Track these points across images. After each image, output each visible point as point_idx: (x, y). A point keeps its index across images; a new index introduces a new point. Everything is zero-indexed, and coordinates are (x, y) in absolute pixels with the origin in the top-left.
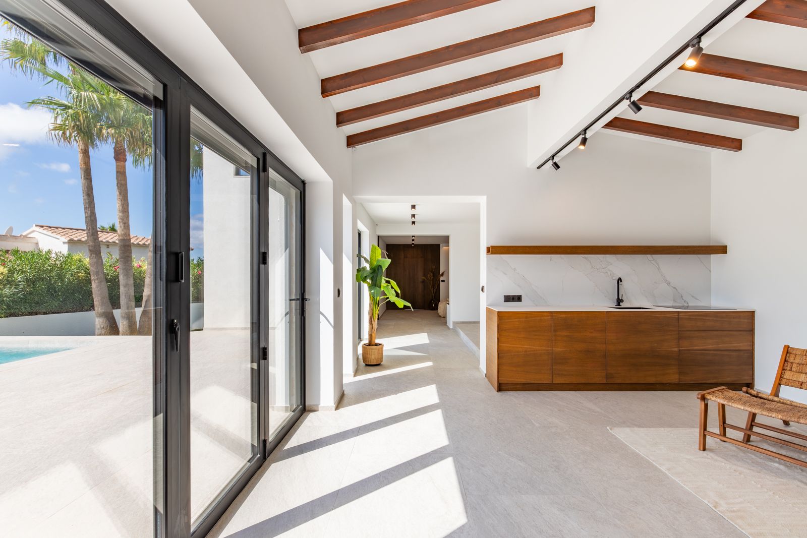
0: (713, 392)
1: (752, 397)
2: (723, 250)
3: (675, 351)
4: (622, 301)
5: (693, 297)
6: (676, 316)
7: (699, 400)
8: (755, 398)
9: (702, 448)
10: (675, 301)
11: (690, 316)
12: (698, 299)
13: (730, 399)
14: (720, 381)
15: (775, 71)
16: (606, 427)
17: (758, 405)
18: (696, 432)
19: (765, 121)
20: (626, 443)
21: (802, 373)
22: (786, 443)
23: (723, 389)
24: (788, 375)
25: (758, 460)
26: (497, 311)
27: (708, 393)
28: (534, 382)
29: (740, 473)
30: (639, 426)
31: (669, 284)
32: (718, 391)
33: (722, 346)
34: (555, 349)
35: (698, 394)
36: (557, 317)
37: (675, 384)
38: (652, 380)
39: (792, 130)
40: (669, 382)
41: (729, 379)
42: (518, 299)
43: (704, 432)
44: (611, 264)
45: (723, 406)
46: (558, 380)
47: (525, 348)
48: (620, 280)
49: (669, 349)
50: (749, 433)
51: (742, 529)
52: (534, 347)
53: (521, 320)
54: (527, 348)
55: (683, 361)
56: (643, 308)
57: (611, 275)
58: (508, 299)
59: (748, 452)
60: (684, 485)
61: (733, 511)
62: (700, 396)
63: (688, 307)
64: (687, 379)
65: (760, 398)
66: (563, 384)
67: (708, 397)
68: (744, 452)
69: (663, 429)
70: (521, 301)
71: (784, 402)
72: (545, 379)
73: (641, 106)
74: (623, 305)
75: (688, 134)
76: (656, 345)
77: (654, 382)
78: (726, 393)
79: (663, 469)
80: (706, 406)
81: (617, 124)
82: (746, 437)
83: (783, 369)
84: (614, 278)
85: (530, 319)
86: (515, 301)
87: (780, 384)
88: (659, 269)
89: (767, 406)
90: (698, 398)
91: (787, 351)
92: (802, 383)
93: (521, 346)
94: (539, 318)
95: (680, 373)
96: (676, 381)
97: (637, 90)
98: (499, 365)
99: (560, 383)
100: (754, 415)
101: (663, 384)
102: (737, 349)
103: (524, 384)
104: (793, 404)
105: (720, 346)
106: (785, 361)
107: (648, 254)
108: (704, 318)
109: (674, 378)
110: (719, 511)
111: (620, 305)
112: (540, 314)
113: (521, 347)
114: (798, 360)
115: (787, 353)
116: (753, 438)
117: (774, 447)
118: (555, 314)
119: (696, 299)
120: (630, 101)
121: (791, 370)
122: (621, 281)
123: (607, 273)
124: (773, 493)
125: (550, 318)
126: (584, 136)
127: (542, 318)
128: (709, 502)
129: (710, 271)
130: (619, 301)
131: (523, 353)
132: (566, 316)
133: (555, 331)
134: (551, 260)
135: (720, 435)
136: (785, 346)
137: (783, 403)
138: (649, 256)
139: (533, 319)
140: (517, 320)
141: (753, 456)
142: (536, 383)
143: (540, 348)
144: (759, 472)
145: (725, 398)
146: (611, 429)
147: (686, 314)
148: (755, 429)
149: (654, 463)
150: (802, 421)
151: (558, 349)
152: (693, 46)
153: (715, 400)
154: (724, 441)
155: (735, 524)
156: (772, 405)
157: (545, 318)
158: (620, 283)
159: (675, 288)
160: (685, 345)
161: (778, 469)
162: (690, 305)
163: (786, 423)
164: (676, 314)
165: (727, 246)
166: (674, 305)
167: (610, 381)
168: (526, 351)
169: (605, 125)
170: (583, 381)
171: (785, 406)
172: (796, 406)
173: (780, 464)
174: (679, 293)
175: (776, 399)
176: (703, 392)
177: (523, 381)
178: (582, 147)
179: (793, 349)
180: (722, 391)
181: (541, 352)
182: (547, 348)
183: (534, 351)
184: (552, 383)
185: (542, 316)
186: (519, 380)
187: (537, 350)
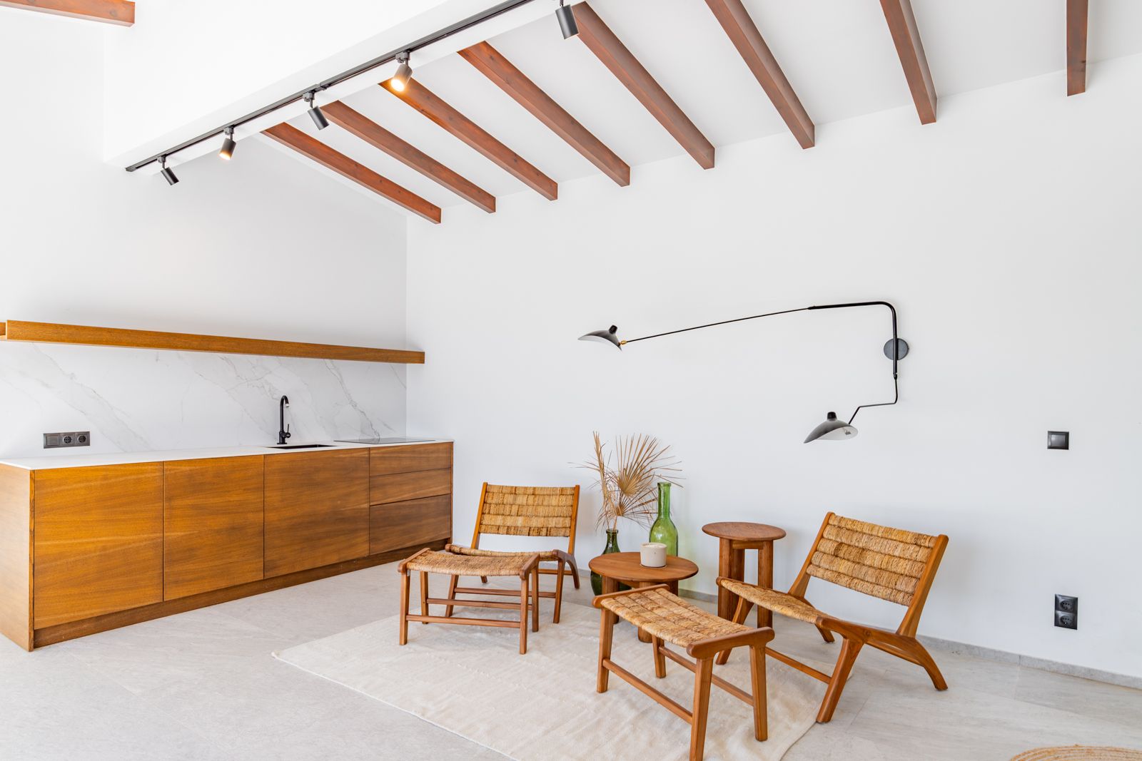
0: (416, 558)
1: (456, 555)
2: (419, 357)
3: (365, 509)
4: (288, 435)
5: (385, 425)
6: (367, 456)
7: (400, 573)
8: (459, 556)
9: (403, 643)
10: (362, 432)
11: (384, 453)
12: (391, 429)
13: (434, 563)
14: (417, 542)
15: (477, 131)
16: (270, 653)
17: (462, 563)
18: (397, 620)
19: (465, 192)
20: (303, 669)
21: (498, 515)
22: (487, 604)
23: (425, 552)
24: (487, 519)
25: (463, 635)
26: (30, 468)
27: (411, 561)
28: (123, 608)
29: (445, 660)
30: (320, 636)
31: (355, 406)
32: (421, 555)
33: (420, 493)
34: (168, 534)
35: (399, 566)
36: (172, 472)
37: (364, 558)
38: (333, 559)
39: (490, 213)
40: (355, 557)
41: (427, 537)
42: (84, 439)
43: (406, 618)
44: (270, 372)
45: (426, 574)
46: (172, 594)
47: (102, 542)
48: (284, 400)
49: (358, 507)
50: (451, 603)
51: (452, 729)
52: (123, 538)
54: (108, 541)
55: (376, 521)
56: (320, 446)
57: (270, 391)
58: (53, 441)
59: (451, 629)
60: (386, 701)
61: (443, 711)
62: (401, 568)
63: (378, 441)
64: (380, 548)
65: (462, 554)
66: (184, 598)
67: (411, 566)
68: (447, 630)
69: (353, 630)
70: (88, 444)
71: (485, 553)
72: (149, 596)
73: (328, 121)
74: (289, 442)
75: (381, 181)
76: (339, 502)
77: (337, 562)
78: (429, 557)
79: (358, 690)
80: (408, 579)
81: (284, 133)
82: (449, 608)
83: (483, 513)
84: (275, 396)
85: (113, 480)
86: (73, 445)
87: (479, 533)
88: (341, 382)
89: (470, 563)
90: (399, 571)
91: (487, 489)
92: (499, 527)
93: (95, 537)
94: (133, 477)
95: (370, 541)
96: (366, 554)
97: (322, 91)
98: (34, 591)
99: (179, 599)
100: (456, 577)
101: (348, 561)
102: (435, 495)
103: (99, 618)
104: (493, 554)
105: (417, 492)
106: (484, 502)
107: (327, 358)
108: (400, 455)
109: (362, 550)
110: (428, 718)
111: (284, 443)
112: (137, 468)
113: (93, 543)
114: (495, 501)
115: (486, 492)
116: (456, 608)
117: (475, 613)
118: (170, 467)
119: (389, 428)
120: (311, 106)
121: (489, 513)
122: (287, 402)
123: (263, 387)
124: (478, 671)
125: (157, 474)
126: (229, 137)
127: (142, 476)
128: (415, 711)
129: (405, 387)
130: (284, 436)
131: (98, 553)
132: (193, 468)
133: (170, 499)
134: (157, 360)
135: (422, 616)
136: (484, 483)
137: (484, 555)
138: (327, 361)
139: (121, 479)
140: (82, 485)
141: (457, 633)
142: (128, 610)
143: (135, 537)
144: (463, 651)
145: (430, 563)
146: (278, 655)
147: (380, 451)
148: (459, 596)
149: (345, 685)
150: (503, 572)
151: (175, 533)
152: (401, 60)
153: (417, 568)
154: (427, 623)
155: (445, 726)
156: (474, 561)
157: (147, 475)
158: (285, 405)
159: (363, 412)
160: (378, 497)
161: (480, 639)
162: (381, 437)
163: (484, 580)
164: (366, 453)
165: (424, 353)
166: (362, 438)
167: (270, 574)
168: (104, 548)
169: (266, 130)
170: (223, 584)
171: (487, 558)
172: (496, 556)
173: (482, 632)
174: (368, 419)
175: (478, 552)
176: (404, 561)
177: (97, 612)
178: (225, 156)
179: (491, 486)
180: (424, 554)
181: (138, 544)
182: (152, 536)
183: (124, 544)
184: (162, 601)
185: (142, 473)
186: (88, 612)
187: (129, 544)
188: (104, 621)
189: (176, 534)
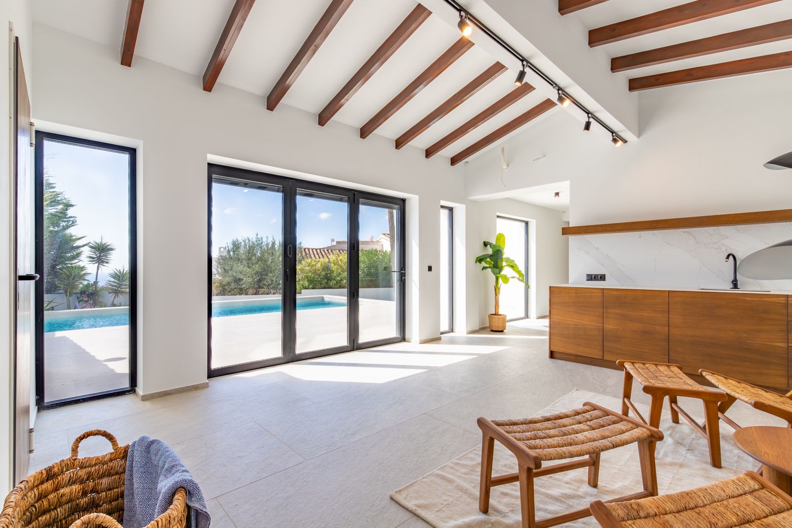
3: (780, 347)
6: (784, 302)
28: (586, 355)
34: (606, 326)
36: (608, 294)
42: (602, 278)
44: (727, 238)
46: (608, 357)
47: (575, 321)
49: (769, 343)
52: (584, 322)
53: (571, 295)
54: (577, 322)
58: (591, 278)
70: (604, 280)
72: (596, 354)
76: (745, 335)
85: (580, 294)
86: (598, 280)
93: (572, 319)
94: (588, 294)
98: (551, 334)
103: (577, 356)
112: (590, 290)
113: (571, 321)
118: (606, 292)
125: (600, 294)
127: (592, 294)
130: (734, 283)
131: (573, 326)
132: (619, 293)
133: (607, 308)
139: (583, 294)
140: (567, 295)
142: (589, 357)
143: (590, 323)
157: (595, 294)
168: (576, 325)
177: (573, 352)
181: (590, 327)
182: (598, 325)
183: (584, 325)
184: (601, 358)
185: (592, 293)
186: (569, 351)
187: (587, 325)
188: (579, 358)
189: (610, 326)
